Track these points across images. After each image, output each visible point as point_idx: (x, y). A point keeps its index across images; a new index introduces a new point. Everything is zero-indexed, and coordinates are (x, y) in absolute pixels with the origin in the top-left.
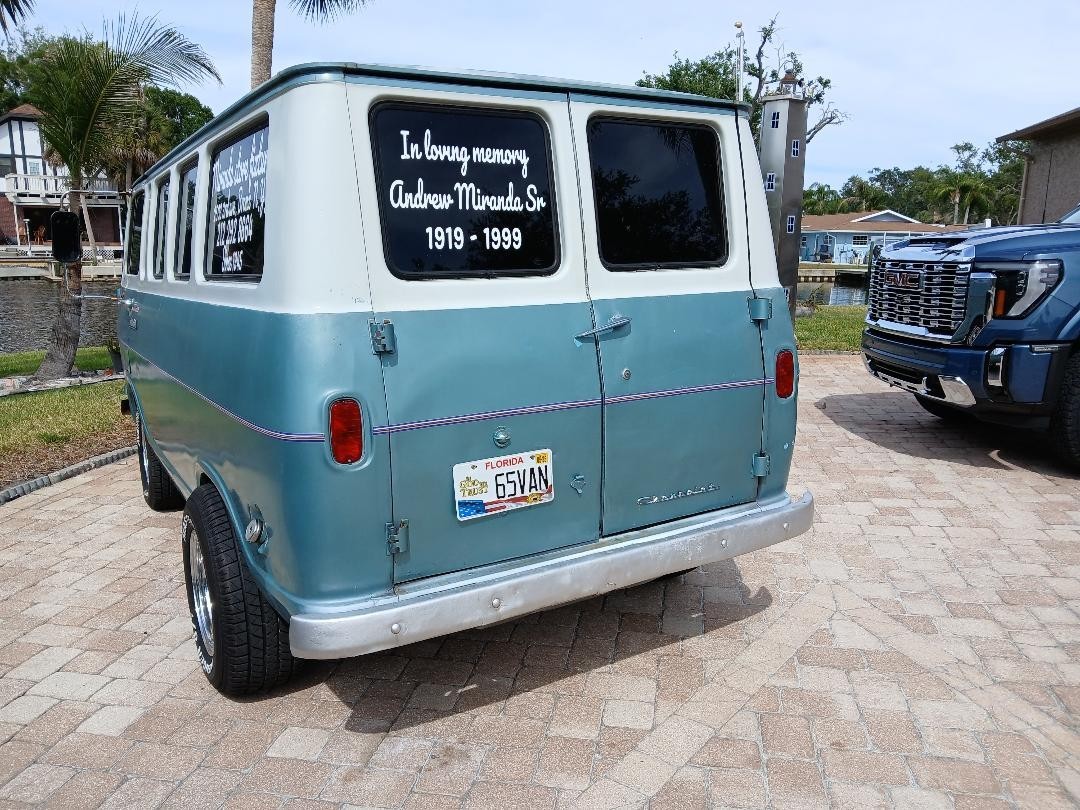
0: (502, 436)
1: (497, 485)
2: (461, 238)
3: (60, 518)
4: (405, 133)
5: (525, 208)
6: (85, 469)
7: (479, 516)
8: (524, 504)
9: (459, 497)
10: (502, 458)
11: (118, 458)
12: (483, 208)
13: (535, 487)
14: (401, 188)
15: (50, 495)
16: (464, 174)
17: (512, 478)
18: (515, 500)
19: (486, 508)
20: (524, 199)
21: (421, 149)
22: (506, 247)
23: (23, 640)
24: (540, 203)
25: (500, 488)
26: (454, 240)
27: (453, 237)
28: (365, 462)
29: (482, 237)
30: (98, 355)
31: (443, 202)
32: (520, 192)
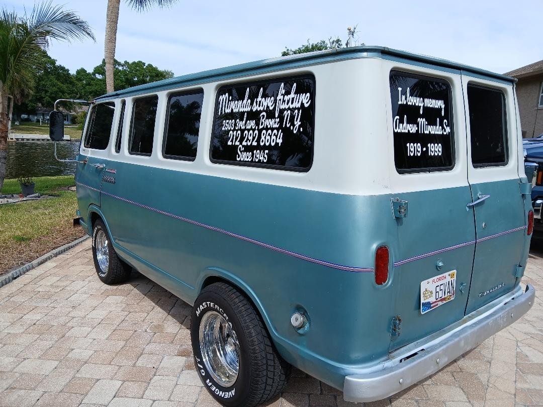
0: (441, 264)
1: (436, 292)
2: (420, 150)
3: (53, 290)
4: (400, 89)
5: (443, 133)
6: (49, 258)
7: (429, 310)
8: (445, 302)
9: (422, 301)
10: (438, 277)
11: (64, 251)
12: (428, 132)
13: (449, 292)
14: (398, 120)
15: (37, 274)
16: (421, 113)
17: (442, 287)
18: (442, 300)
19: (432, 306)
20: (443, 128)
21: (406, 98)
22: (436, 154)
23: (78, 375)
24: (448, 130)
25: (437, 293)
26: (417, 151)
27: (417, 150)
28: (389, 282)
29: (427, 148)
30: (11, 185)
31: (413, 129)
32: (441, 124)
